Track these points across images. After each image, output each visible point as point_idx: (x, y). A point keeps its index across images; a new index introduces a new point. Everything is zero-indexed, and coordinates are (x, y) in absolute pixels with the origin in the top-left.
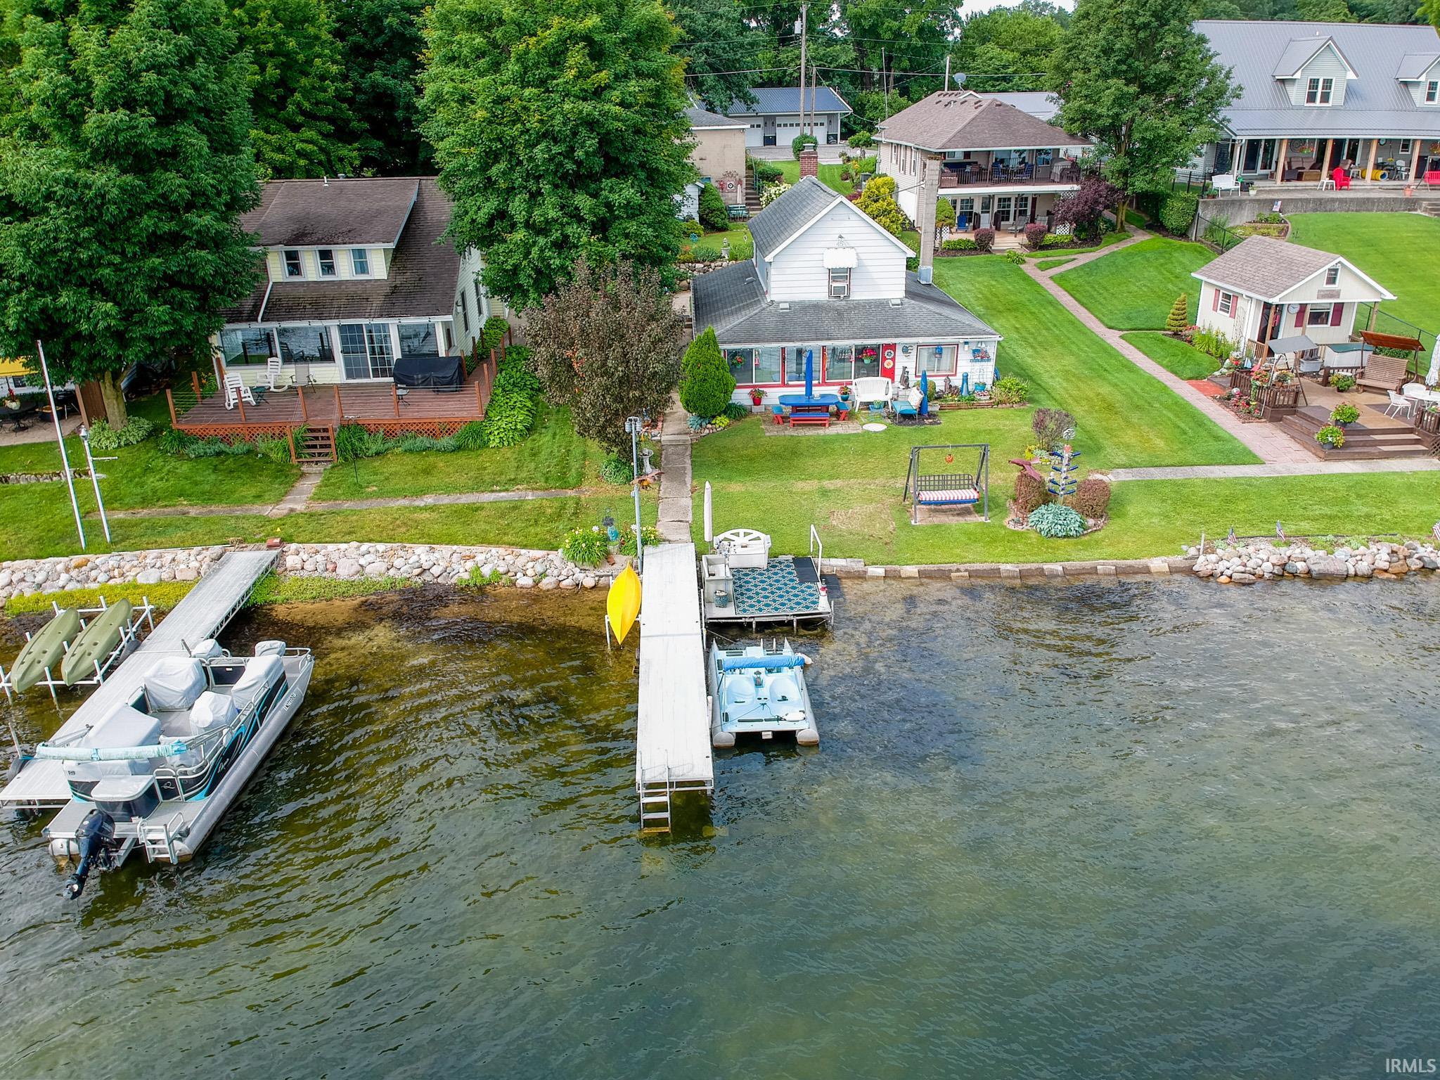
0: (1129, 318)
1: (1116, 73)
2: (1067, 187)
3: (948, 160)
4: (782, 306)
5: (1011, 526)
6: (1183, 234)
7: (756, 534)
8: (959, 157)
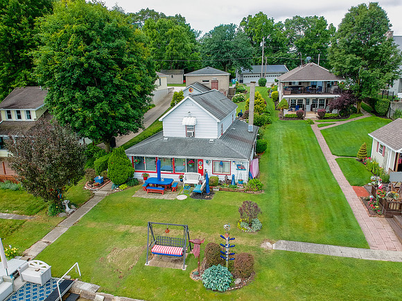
0: (344, 151)
1: (352, 52)
2: (337, 96)
3: (292, 85)
4: (165, 139)
5: (192, 277)
6: (385, 116)
7: (45, 264)
8: (297, 84)
